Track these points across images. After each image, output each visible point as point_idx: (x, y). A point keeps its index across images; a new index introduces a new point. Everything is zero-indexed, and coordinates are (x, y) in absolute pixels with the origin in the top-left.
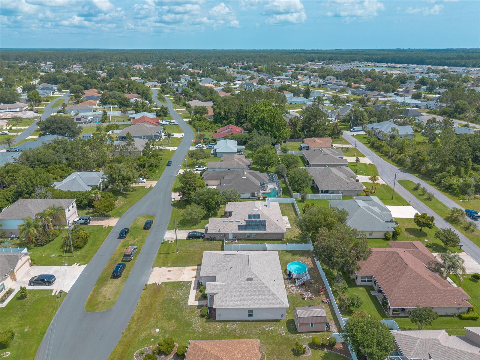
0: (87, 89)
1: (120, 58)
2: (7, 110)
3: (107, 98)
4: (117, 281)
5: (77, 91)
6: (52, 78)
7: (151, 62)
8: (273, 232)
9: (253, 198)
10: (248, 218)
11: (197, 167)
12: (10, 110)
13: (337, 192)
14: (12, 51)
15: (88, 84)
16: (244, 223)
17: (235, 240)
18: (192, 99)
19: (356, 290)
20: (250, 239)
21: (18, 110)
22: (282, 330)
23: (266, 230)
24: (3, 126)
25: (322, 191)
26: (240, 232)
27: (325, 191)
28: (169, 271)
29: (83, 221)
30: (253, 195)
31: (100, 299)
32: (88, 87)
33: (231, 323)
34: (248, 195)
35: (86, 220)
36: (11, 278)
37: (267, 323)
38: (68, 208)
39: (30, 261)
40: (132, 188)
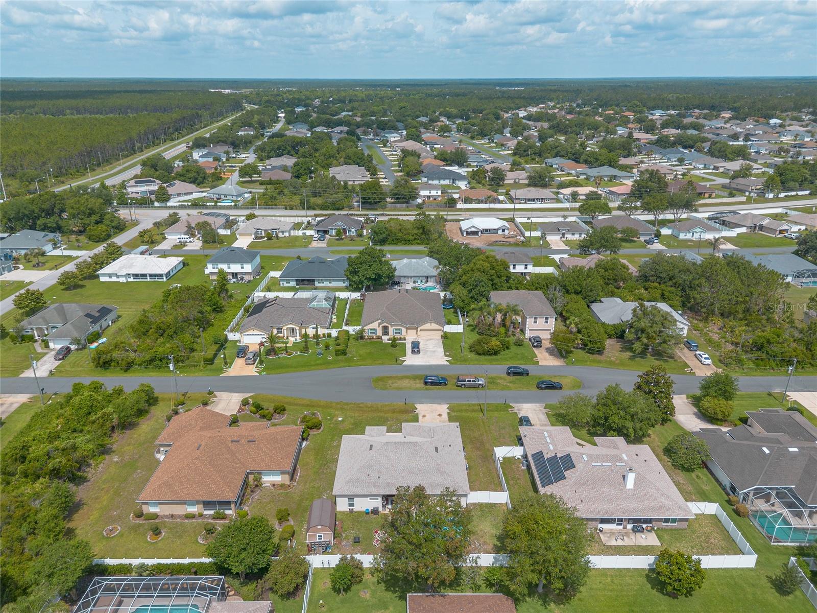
9: (731, 493)
10: (561, 456)
16: (548, 455)
17: (524, 464)
23: (544, 486)
26: (530, 459)
28: (440, 414)
30: (733, 488)
31: (390, 382)
34: (725, 480)
36: (416, 334)
38: (535, 318)
39: (443, 333)
40: (669, 357)
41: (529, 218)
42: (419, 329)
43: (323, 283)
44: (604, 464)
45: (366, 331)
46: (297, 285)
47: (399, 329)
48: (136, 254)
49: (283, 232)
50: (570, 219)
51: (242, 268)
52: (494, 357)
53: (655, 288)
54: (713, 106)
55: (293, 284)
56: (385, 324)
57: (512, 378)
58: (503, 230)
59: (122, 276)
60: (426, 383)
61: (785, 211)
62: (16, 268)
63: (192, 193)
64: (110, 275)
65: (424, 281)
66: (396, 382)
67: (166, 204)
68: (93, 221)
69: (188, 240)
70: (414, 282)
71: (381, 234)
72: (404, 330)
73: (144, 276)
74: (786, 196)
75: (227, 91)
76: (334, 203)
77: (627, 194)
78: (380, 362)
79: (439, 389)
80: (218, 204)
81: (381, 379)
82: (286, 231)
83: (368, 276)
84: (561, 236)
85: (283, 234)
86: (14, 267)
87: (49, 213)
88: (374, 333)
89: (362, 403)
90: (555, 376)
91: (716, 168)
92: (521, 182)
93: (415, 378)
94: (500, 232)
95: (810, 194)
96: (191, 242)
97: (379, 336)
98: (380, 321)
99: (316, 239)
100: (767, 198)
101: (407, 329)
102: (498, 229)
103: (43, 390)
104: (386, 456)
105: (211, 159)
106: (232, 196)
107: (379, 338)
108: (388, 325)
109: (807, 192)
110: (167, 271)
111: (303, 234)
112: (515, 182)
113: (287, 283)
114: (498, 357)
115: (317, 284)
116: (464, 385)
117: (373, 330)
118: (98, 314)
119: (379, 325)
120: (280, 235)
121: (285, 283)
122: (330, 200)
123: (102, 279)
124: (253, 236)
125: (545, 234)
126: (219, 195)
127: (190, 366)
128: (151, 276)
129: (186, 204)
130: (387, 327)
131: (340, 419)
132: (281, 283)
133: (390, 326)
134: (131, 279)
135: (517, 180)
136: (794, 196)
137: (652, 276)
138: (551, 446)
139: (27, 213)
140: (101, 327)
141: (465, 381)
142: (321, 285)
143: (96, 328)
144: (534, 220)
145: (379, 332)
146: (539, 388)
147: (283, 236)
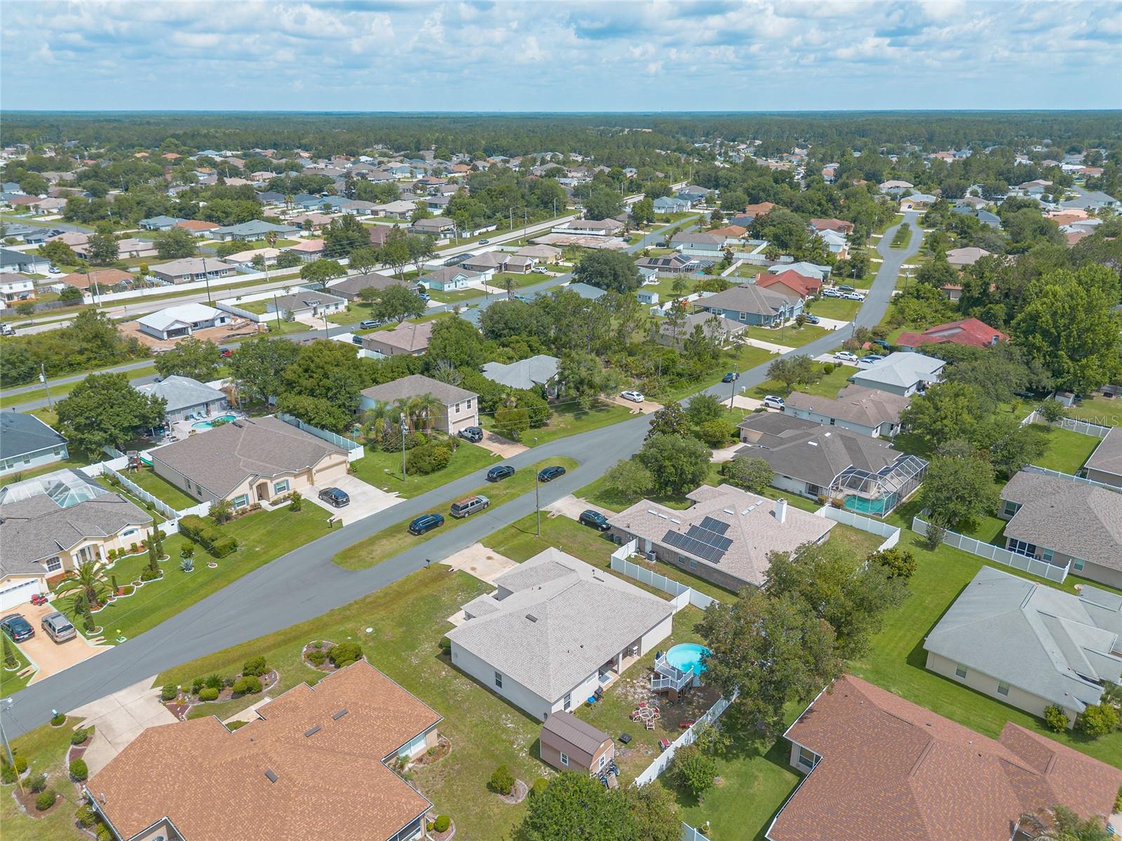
0: (757, 203)
1: (914, 135)
2: (587, 232)
3: (762, 225)
4: (411, 539)
5: (732, 205)
6: (713, 175)
7: (989, 143)
8: (729, 572)
9: (810, 496)
10: (700, 523)
11: (770, 397)
12: (592, 232)
13: (1060, 560)
14: (722, 116)
15: (763, 191)
16: (684, 530)
17: (650, 558)
18: (971, 244)
19: (773, 771)
20: (684, 568)
21: (603, 232)
22: (524, 739)
23: (716, 561)
24: (547, 258)
25: (1014, 542)
26: (665, 545)
27: (1023, 545)
28: (489, 558)
29: (470, 435)
30: (813, 489)
31: (363, 553)
32: (760, 198)
33: (464, 679)
34: (799, 486)
35: (474, 434)
36: (308, 480)
37: (517, 713)
38: (456, 406)
39: (348, 466)
40: (604, 406)
41: (239, 298)
42: (314, 471)
45: (230, 503)
47: (284, 481)
50: (295, 290)
52: (445, 470)
53: (518, 342)
54: (275, 144)
56: (261, 481)
57: (503, 483)
58: (223, 320)
61: (500, 248)
66: (372, 551)
70: (187, 418)
71: (22, 362)
72: (292, 480)
74: (480, 234)
77: (320, 251)
78: (304, 537)
81: (345, 556)
83: (126, 424)
84: (313, 312)
88: (243, 503)
91: (375, 213)
92: (142, 254)
93: (393, 531)
94: (218, 323)
95: (497, 229)
97: (255, 505)
98: (251, 478)
100: (465, 238)
101: (297, 476)
102: (213, 320)
104: (565, 616)
107: (256, 507)
108: (265, 480)
109: (494, 228)
112: (132, 256)
117: (242, 499)
119: (251, 485)
125: (292, 314)
130: (265, 484)
131: (369, 630)
133: (268, 482)
135: (135, 253)
136: (485, 233)
137: (504, 329)
138: (673, 520)
141: (467, 507)
144: (245, 300)
145: (253, 498)
146: (545, 480)
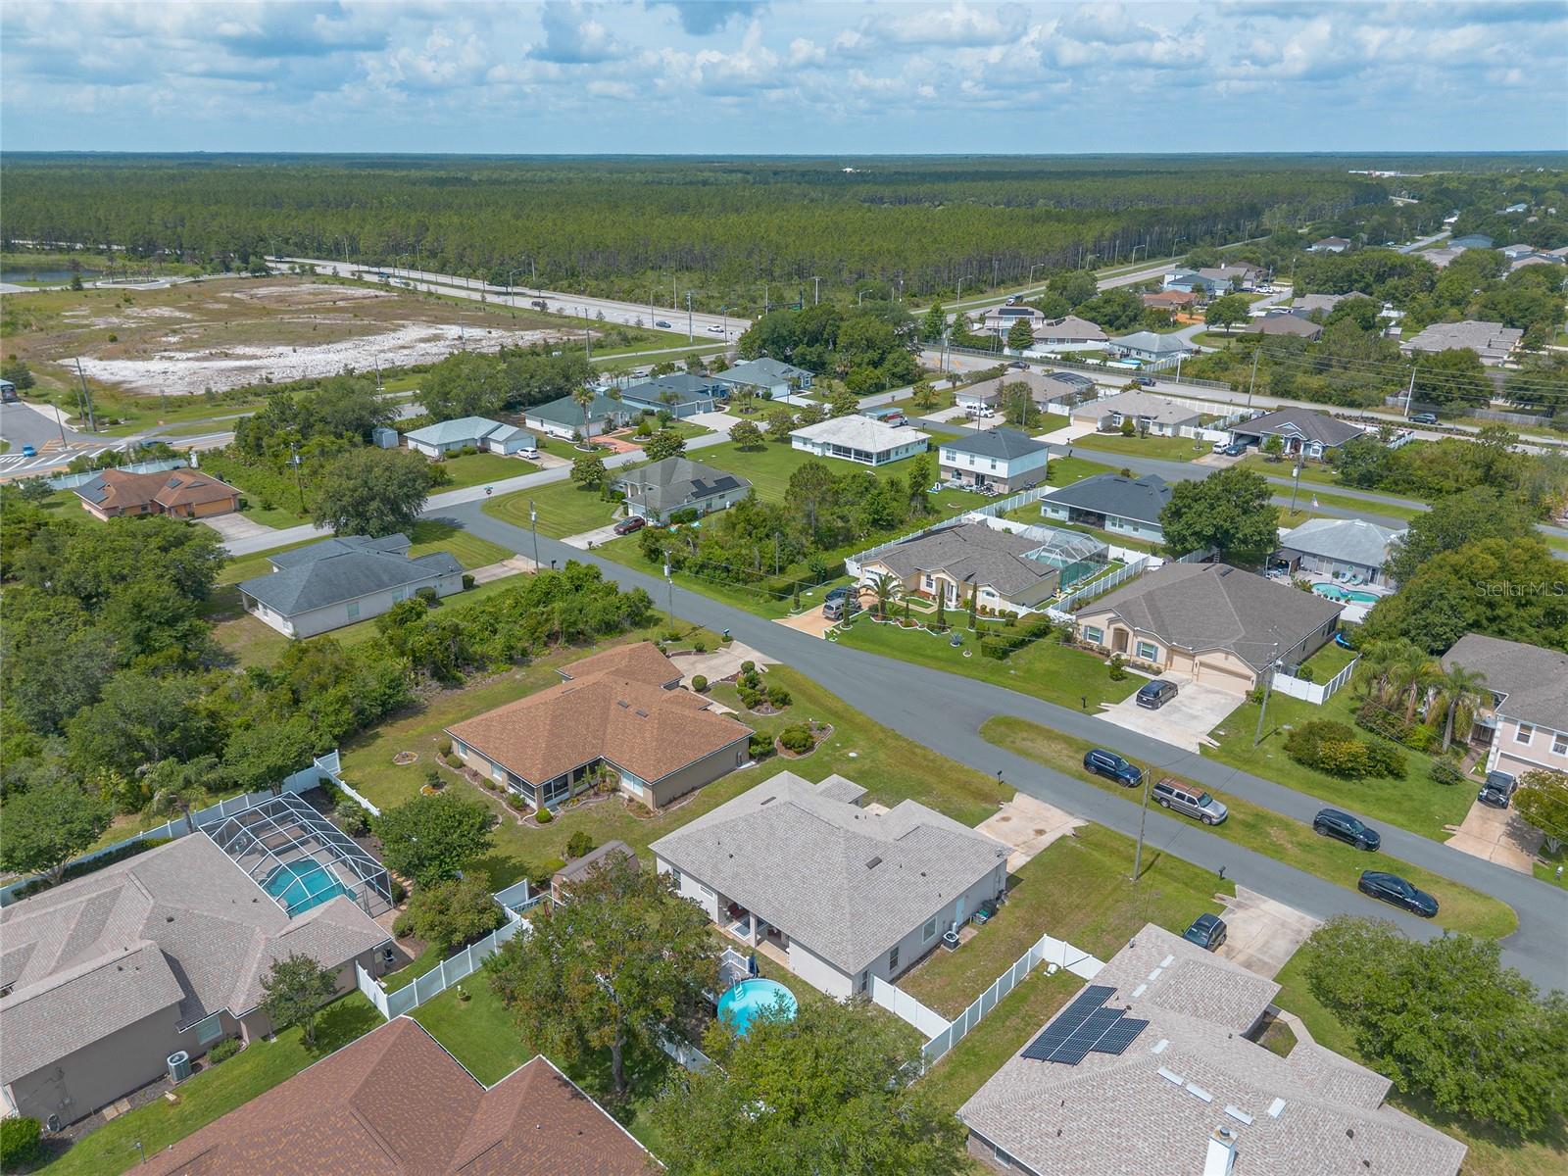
28: (1040, 832)
38: (1523, 727)
39: (1261, 690)
42: (1197, 659)
43: (1121, 526)
44: (1191, 1087)
45: (1082, 629)
46: (1071, 519)
47: (1152, 646)
48: (871, 417)
49: (1161, 426)
51: (993, 467)
52: (1337, 782)
55: (1063, 515)
56: (1121, 625)
57: (1319, 839)
59: (818, 445)
60: (1087, 764)
62: (719, 409)
63: (1085, 341)
64: (805, 441)
65: (1360, 578)
66: (1032, 741)
67: (1021, 353)
68: (866, 360)
69: (983, 413)
70: (1336, 575)
72: (1162, 652)
73: (847, 451)
75: (1387, 174)
76: (1345, 391)
78: (1054, 695)
79: (1108, 788)
80: (1109, 364)
81: (1011, 724)
82: (1168, 425)
85: (1161, 430)
86: (716, 407)
87: (814, 339)
89: (924, 748)
90: (1453, 884)
96: (986, 416)
97: (1104, 649)
98: (1112, 615)
99: (1219, 450)
101: (1172, 651)
103: (554, 562)
104: (771, 826)
105: (1187, 289)
106: (1150, 353)
107: (1104, 652)
108: (1128, 630)
110: (881, 448)
111: (1197, 434)
113: (1053, 511)
114: (1353, 785)
115: (1109, 527)
116: (1168, 801)
117: (1096, 633)
118: (714, 485)
119: (1111, 621)
120: (1154, 430)
121: (1049, 510)
122: (1338, 383)
123: (796, 445)
124: (1099, 425)
126: (1129, 349)
127: (749, 593)
128: (858, 453)
129: (1053, 356)
130: (1126, 633)
131: (852, 755)
132: (1043, 508)
133: (1131, 634)
134: (830, 454)
138: (1143, 987)
139: (785, 333)
140: (709, 506)
141: (1171, 793)
142: (1117, 530)
143: (700, 505)
145: (1108, 641)
146: (1363, 887)
147: (1160, 433)
